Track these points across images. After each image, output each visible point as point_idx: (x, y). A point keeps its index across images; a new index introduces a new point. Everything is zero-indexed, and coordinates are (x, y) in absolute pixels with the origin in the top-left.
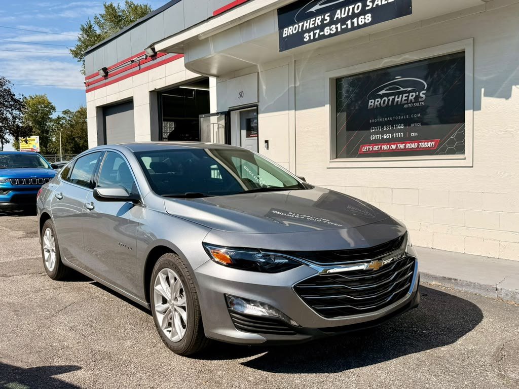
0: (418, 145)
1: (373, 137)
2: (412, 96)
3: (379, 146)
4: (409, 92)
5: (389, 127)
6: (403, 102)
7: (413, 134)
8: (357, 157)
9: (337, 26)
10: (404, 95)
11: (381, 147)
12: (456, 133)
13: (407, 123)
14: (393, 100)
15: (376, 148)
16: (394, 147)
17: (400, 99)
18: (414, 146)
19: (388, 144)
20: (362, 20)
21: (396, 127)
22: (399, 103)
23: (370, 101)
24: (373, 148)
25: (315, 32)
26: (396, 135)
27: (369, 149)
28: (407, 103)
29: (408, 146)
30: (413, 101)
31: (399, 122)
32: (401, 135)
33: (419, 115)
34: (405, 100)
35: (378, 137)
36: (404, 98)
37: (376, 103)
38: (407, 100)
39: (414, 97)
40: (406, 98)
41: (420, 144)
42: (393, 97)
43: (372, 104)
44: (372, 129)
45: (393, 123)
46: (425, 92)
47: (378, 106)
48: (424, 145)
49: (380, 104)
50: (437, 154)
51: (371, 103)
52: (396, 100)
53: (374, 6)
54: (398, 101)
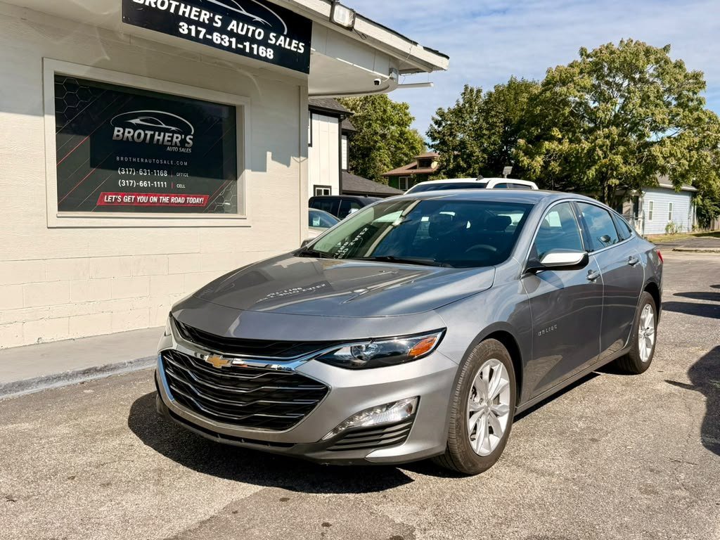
0: (186, 200)
1: (121, 183)
2: (177, 138)
3: (133, 197)
4: (174, 132)
5: (148, 172)
6: (166, 143)
7: (179, 186)
8: (95, 211)
9: (231, 40)
10: (167, 134)
11: (136, 199)
12: (224, 190)
13: (172, 170)
14: (153, 136)
15: (127, 199)
16: (155, 199)
17: (161, 138)
18: (180, 200)
19: (146, 195)
20: (262, 51)
21: (157, 173)
22: (160, 143)
23: (116, 129)
24: (122, 199)
25: (199, 29)
26: (157, 184)
27: (116, 199)
28: (171, 146)
29: (173, 200)
30: (178, 144)
31: (161, 167)
32: (164, 185)
33: (186, 164)
34: (168, 141)
35: (130, 183)
36: (166, 138)
37: (126, 134)
38: (171, 141)
39: (179, 139)
40: (170, 139)
41: (188, 198)
42: (152, 133)
43: (120, 133)
44: (121, 171)
45: (152, 167)
46: (192, 137)
47: (130, 139)
48: (193, 200)
49: (133, 136)
50: (206, 212)
51: (118, 131)
52: (156, 137)
53: (277, 44)
54: (158, 140)
